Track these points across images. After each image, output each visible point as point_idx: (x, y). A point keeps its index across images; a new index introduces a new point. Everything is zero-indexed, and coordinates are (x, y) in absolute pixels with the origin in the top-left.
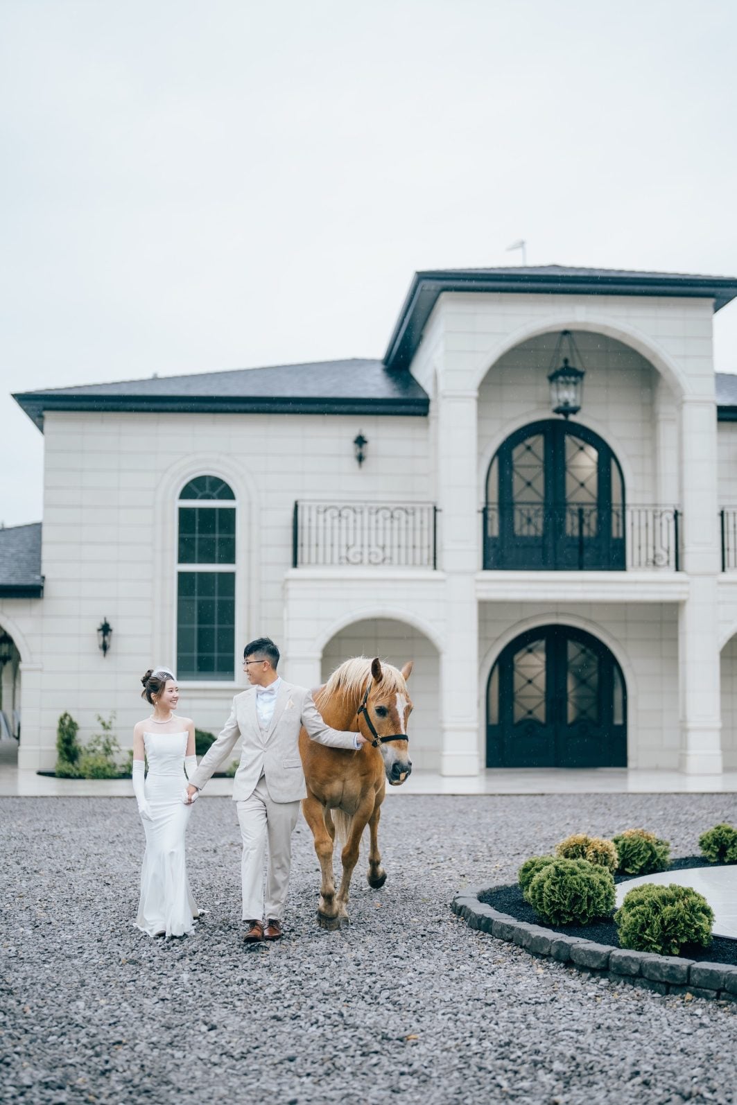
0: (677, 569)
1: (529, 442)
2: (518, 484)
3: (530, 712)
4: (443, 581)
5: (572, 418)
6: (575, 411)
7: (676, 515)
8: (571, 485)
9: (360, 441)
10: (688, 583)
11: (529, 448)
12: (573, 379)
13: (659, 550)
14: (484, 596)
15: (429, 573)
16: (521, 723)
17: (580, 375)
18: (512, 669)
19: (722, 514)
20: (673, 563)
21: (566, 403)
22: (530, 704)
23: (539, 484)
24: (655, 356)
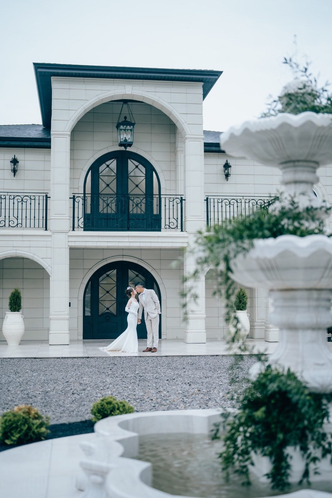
0: (182, 231)
1: (108, 163)
2: (102, 185)
3: (108, 309)
4: (50, 236)
5: (129, 149)
6: (130, 145)
7: (182, 200)
8: (131, 186)
9: (15, 161)
10: (187, 237)
11: (108, 166)
12: (128, 127)
13: (172, 220)
14: (73, 244)
15: (43, 232)
16: (103, 314)
17: (133, 124)
18: (98, 285)
19: (207, 200)
20: (179, 227)
21: (126, 140)
22: (107, 305)
23: (114, 186)
24: (171, 113)
